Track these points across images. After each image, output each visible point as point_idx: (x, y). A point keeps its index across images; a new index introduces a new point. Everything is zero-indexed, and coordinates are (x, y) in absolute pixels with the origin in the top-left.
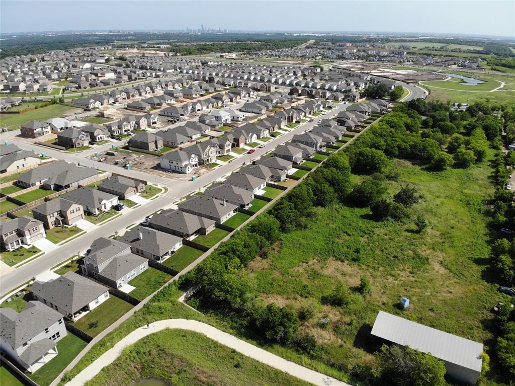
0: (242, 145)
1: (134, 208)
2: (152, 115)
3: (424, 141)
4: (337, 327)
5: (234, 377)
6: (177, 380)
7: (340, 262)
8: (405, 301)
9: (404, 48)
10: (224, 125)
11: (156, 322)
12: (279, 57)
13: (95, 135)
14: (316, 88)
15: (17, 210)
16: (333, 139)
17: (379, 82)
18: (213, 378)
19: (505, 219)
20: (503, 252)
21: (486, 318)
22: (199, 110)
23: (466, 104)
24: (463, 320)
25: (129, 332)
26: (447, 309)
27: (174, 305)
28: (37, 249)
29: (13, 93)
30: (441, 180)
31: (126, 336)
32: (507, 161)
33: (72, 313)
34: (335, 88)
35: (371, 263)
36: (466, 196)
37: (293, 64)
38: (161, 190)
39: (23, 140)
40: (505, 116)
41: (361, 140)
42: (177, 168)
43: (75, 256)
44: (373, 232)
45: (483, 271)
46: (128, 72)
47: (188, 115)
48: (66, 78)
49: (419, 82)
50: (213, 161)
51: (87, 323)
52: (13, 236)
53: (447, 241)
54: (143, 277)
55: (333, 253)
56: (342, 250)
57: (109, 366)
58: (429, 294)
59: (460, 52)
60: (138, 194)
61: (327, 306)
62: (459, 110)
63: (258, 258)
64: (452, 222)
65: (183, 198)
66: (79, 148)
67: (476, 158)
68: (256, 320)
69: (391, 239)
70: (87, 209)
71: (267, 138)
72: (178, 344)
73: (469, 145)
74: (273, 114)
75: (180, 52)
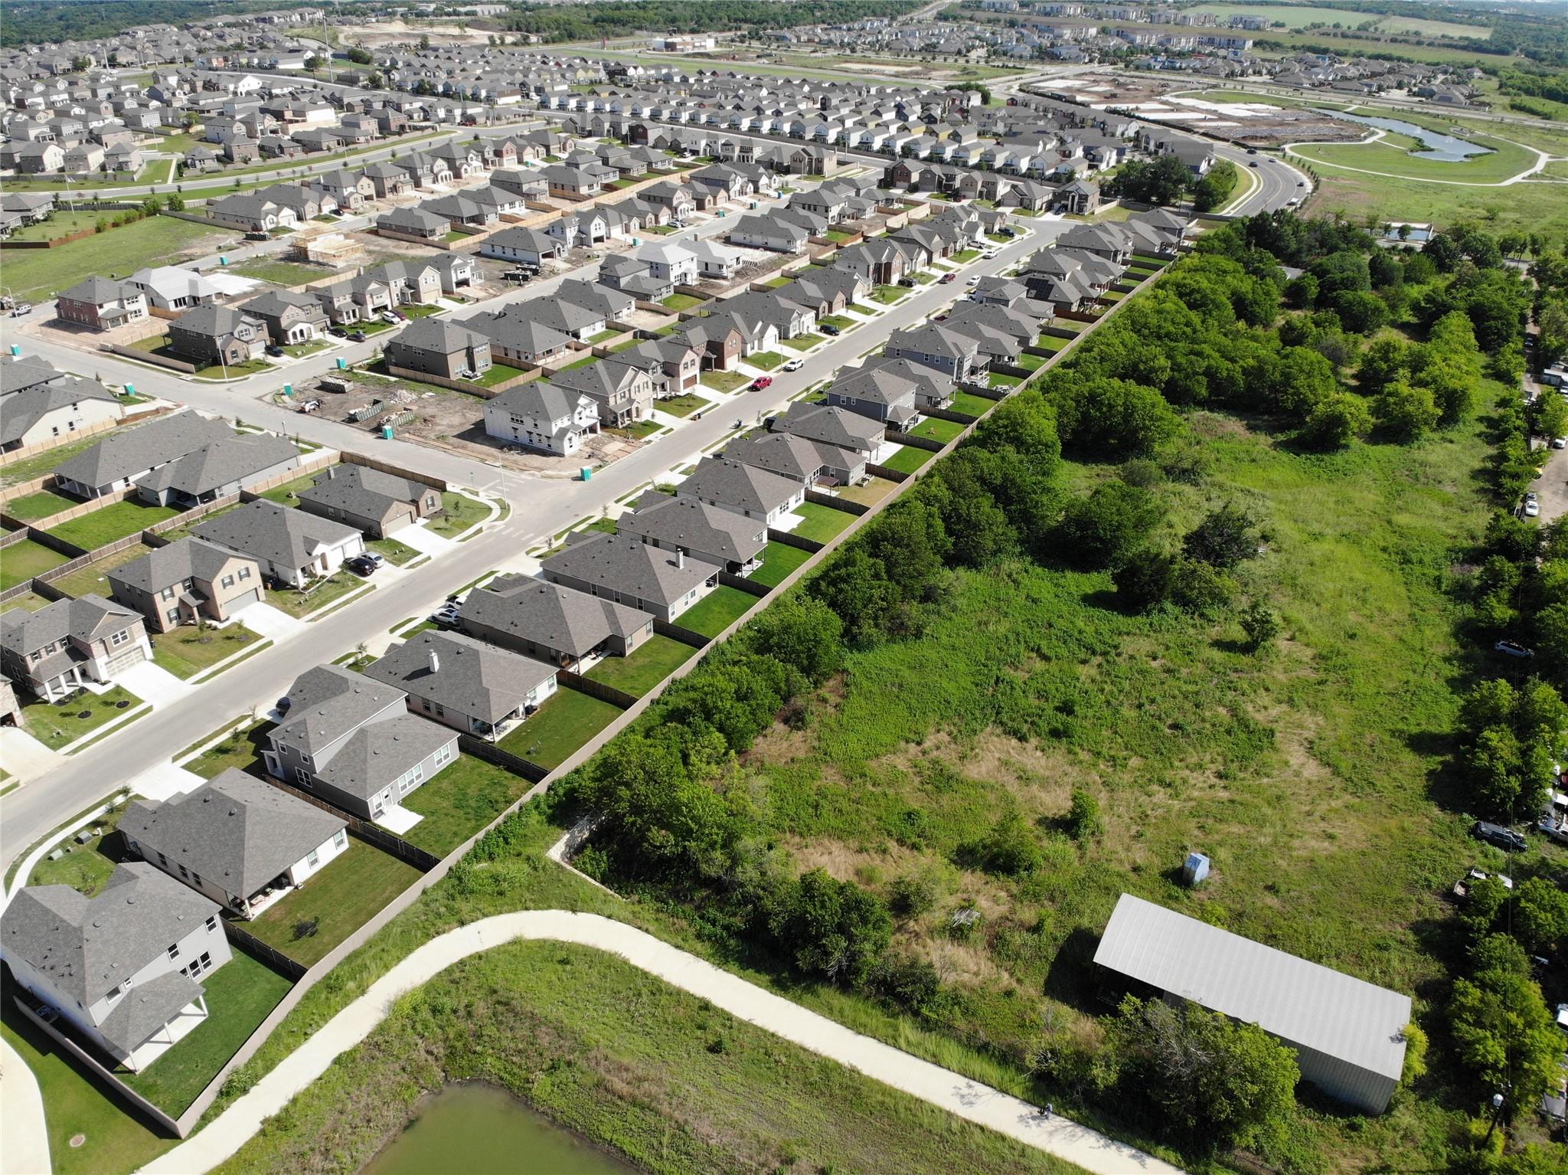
0: (732, 363)
1: (411, 567)
2: (454, 258)
3: (1286, 357)
4: (999, 937)
5: (707, 1083)
6: (549, 1089)
7: (1014, 742)
8: (1196, 862)
9: (1249, 25)
10: (677, 291)
11: (486, 921)
12: (853, 50)
13: (284, 323)
14: (965, 165)
15: (62, 571)
16: (1012, 346)
17: (1160, 145)
18: (646, 1085)
19: (1510, 612)
20: (1494, 718)
21: (1427, 916)
22: (599, 239)
23: (1425, 226)
24: (1361, 919)
25: (410, 951)
26: (1318, 887)
27: (535, 869)
28: (130, 695)
29: (25, 179)
30: (1330, 480)
31: (399, 960)
32: (1532, 423)
33: (245, 897)
34: (1024, 165)
35: (1107, 744)
36: (1401, 536)
37: (896, 75)
38: (490, 509)
39: (64, 338)
40: (1540, 272)
41: (1096, 350)
42: (535, 438)
43: (243, 718)
44: (1116, 647)
45: (1431, 774)
46: (378, 106)
47: (565, 255)
48: (187, 127)
49: (1287, 147)
50: (646, 416)
51: (287, 922)
52: (56, 658)
53: (1332, 677)
54: (445, 784)
55: (998, 713)
56: (1022, 702)
57: (355, 1050)
58: (1269, 839)
59: (1419, 43)
60: (421, 521)
61: (973, 872)
62: (1402, 245)
63: (779, 727)
64: (1352, 617)
65: (558, 537)
66: (237, 365)
67: (1440, 412)
68: (768, 914)
69: (1169, 671)
70: (272, 570)
71: (809, 337)
72: (550, 985)
73: (1421, 370)
74: (830, 253)
75: (538, 31)
